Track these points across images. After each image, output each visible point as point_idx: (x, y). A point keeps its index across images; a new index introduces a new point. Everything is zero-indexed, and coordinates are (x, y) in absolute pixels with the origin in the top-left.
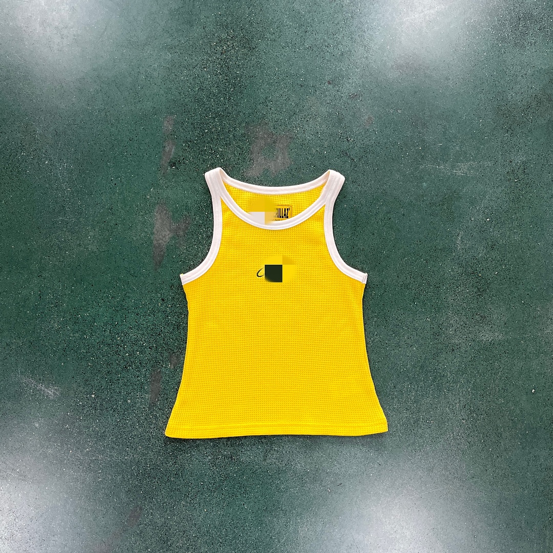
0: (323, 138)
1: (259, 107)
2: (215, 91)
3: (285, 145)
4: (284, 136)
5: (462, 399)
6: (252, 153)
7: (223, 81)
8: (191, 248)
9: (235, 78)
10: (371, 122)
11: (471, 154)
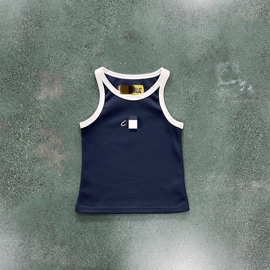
0: (81, 78)
1: (45, 60)
2: (20, 50)
3: (60, 81)
4: (59, 77)
5: (156, 227)
6: (40, 86)
7: (24, 45)
8: (5, 139)
9: (31, 43)
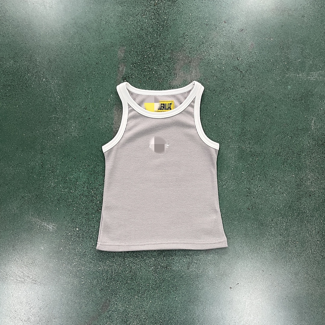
10: (253, 47)
11: (320, 66)
